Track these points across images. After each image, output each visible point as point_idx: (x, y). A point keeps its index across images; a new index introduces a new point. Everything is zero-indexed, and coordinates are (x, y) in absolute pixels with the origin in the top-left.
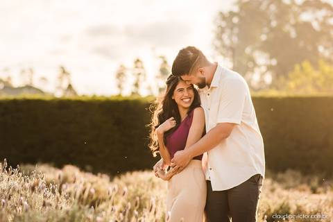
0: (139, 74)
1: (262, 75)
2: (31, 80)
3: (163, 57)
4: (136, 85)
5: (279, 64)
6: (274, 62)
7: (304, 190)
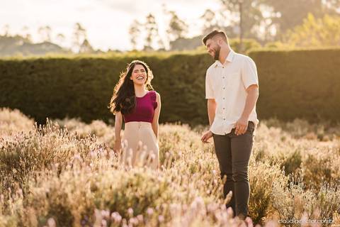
0: (152, 29)
1: (267, 27)
2: (48, 36)
3: (172, 12)
4: (149, 39)
5: (283, 16)
6: (279, 15)
7: (312, 139)
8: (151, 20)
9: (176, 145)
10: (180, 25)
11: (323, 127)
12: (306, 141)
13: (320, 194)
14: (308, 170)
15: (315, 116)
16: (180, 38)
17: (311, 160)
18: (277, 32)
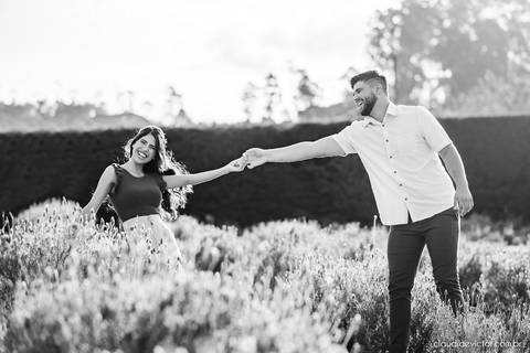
0: (273, 94)
1: (433, 90)
2: (131, 105)
3: (302, 71)
4: (269, 108)
5: (454, 76)
6: (448, 74)
7: (496, 241)
8: (272, 81)
10: (312, 88)
11: (512, 226)
12: (488, 244)
13: (511, 321)
14: (491, 285)
15: (500, 210)
16: (312, 107)
17: (495, 270)
18: (447, 98)
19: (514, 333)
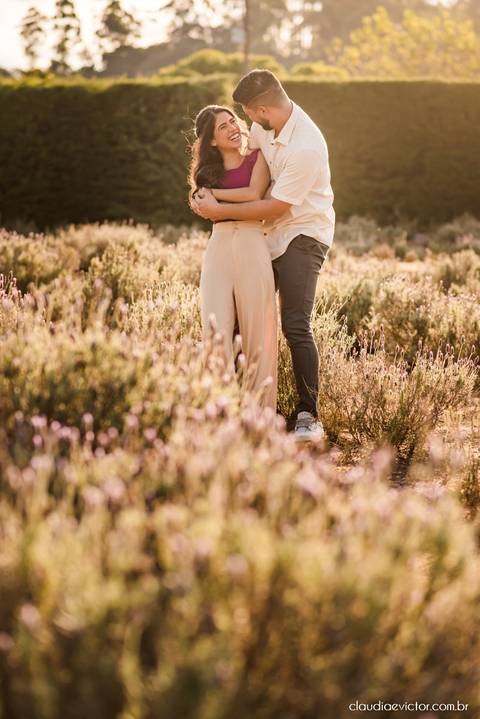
0: (68, 28)
1: (297, 30)
4: (61, 49)
5: (326, 9)
6: (318, 7)
8: (67, 9)
9: (131, 268)
10: (125, 20)
11: (405, 234)
12: (374, 261)
13: (415, 372)
14: (384, 320)
15: (390, 210)
16: (124, 48)
17: (391, 299)
18: (313, 40)
19: (418, 386)
